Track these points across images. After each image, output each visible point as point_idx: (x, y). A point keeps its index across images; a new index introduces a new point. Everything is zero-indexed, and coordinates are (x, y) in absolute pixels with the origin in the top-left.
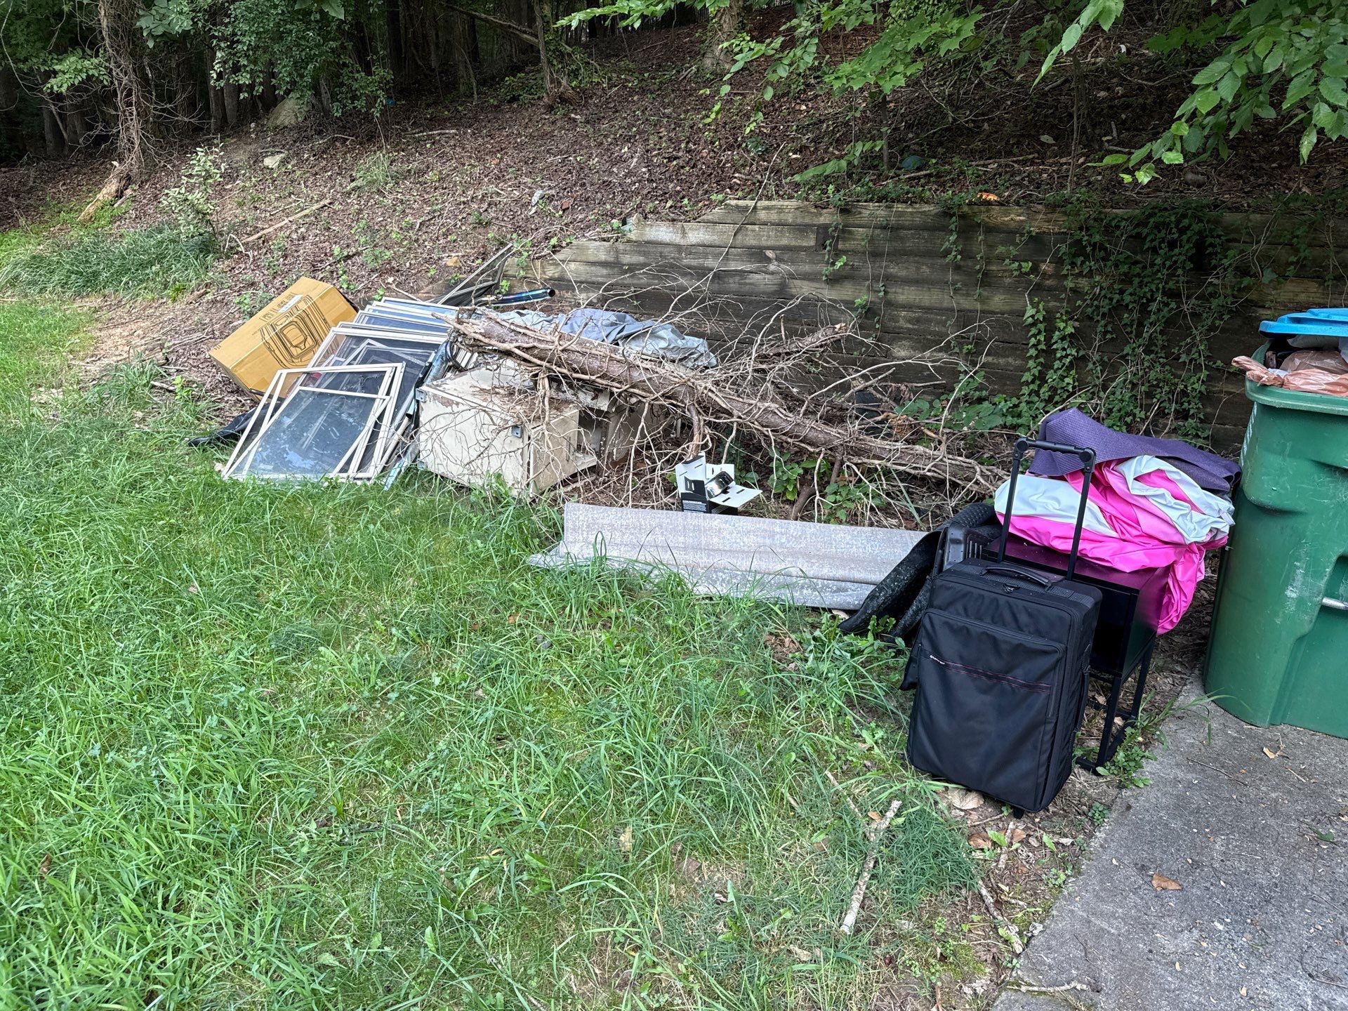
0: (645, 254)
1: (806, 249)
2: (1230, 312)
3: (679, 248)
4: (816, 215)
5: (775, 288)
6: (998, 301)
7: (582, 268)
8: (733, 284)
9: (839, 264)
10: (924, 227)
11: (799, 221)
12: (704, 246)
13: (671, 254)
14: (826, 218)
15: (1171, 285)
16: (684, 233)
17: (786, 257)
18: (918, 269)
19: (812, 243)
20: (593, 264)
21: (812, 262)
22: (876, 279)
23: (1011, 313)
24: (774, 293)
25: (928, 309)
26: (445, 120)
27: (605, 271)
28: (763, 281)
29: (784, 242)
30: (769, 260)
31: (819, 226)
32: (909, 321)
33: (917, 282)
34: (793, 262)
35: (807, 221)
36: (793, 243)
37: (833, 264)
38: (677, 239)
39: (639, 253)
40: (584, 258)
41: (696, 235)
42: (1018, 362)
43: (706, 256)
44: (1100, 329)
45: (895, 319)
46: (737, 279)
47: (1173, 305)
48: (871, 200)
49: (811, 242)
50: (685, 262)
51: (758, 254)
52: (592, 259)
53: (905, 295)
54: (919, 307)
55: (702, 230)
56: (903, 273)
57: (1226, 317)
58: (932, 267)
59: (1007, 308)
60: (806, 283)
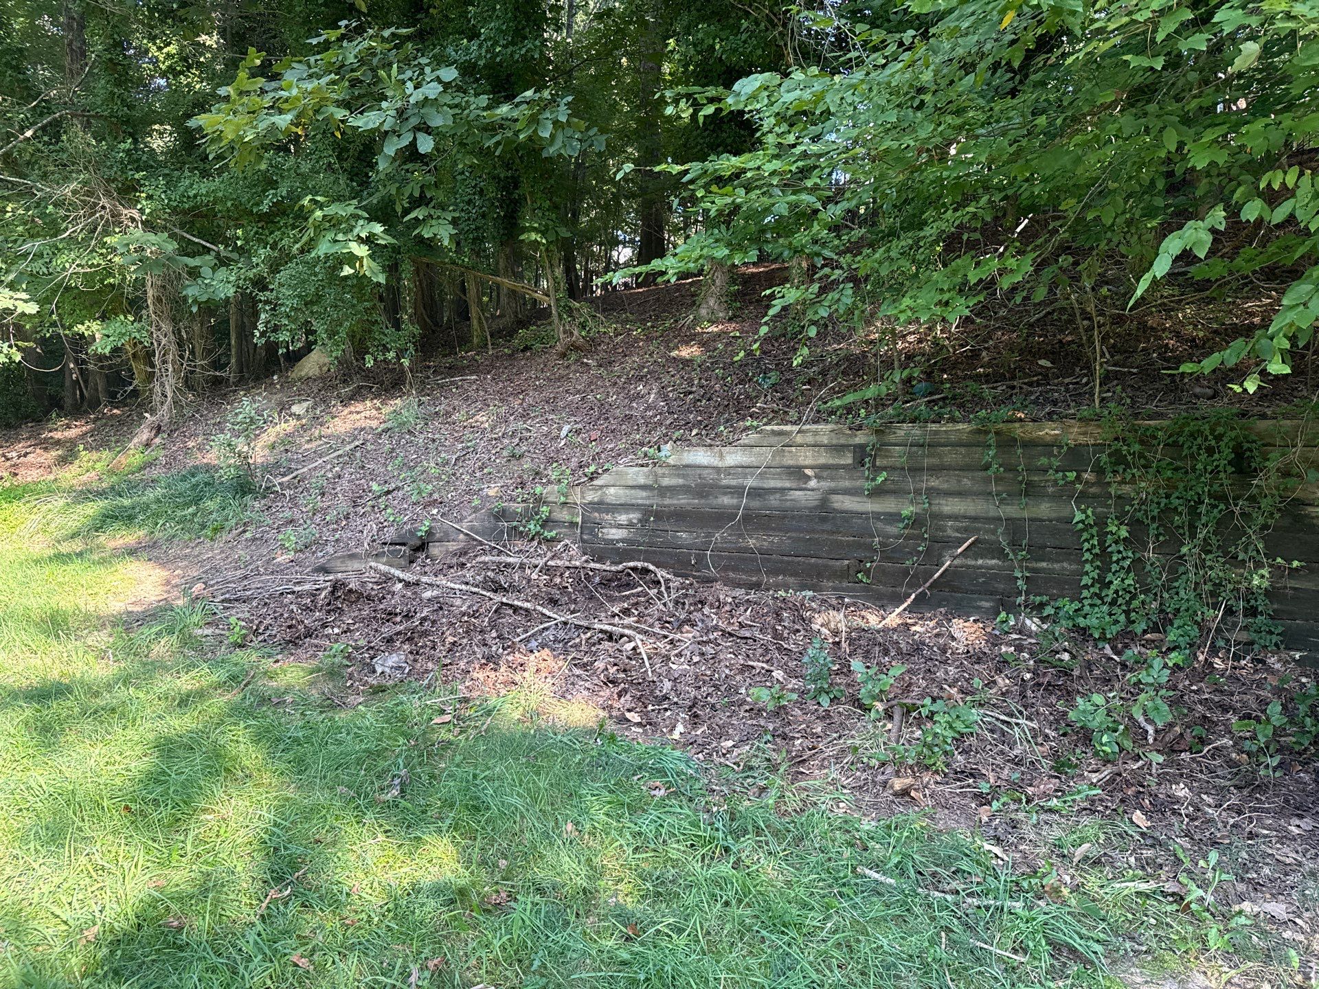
0: (684, 476)
1: (844, 467)
2: (1279, 510)
3: (717, 470)
4: (851, 436)
5: (816, 503)
6: (1044, 509)
7: (621, 491)
8: (774, 501)
9: (880, 479)
10: (960, 444)
11: (834, 442)
12: (743, 467)
13: (710, 476)
14: (860, 438)
15: (1216, 487)
16: (721, 456)
17: (825, 474)
18: (959, 481)
19: (850, 461)
20: (633, 487)
21: (851, 478)
22: (918, 492)
23: (1059, 520)
24: (816, 507)
25: (975, 519)
26: (463, 368)
27: (644, 494)
28: (804, 497)
29: (822, 461)
30: (808, 478)
31: (855, 446)
32: (957, 530)
33: (960, 494)
34: (832, 479)
35: (842, 441)
36: (831, 461)
37: (874, 479)
38: (715, 462)
39: (678, 476)
40: (623, 483)
41: (733, 457)
42: (1074, 567)
43: (745, 476)
44: (1152, 532)
45: (942, 529)
46: (778, 496)
47: (1222, 506)
48: (903, 422)
49: (848, 459)
50: (725, 482)
51: (797, 472)
52: (630, 483)
53: (950, 506)
54: (965, 517)
55: (740, 453)
56: (945, 486)
57: (1277, 516)
58: (973, 479)
59: (1054, 515)
60: (847, 497)
